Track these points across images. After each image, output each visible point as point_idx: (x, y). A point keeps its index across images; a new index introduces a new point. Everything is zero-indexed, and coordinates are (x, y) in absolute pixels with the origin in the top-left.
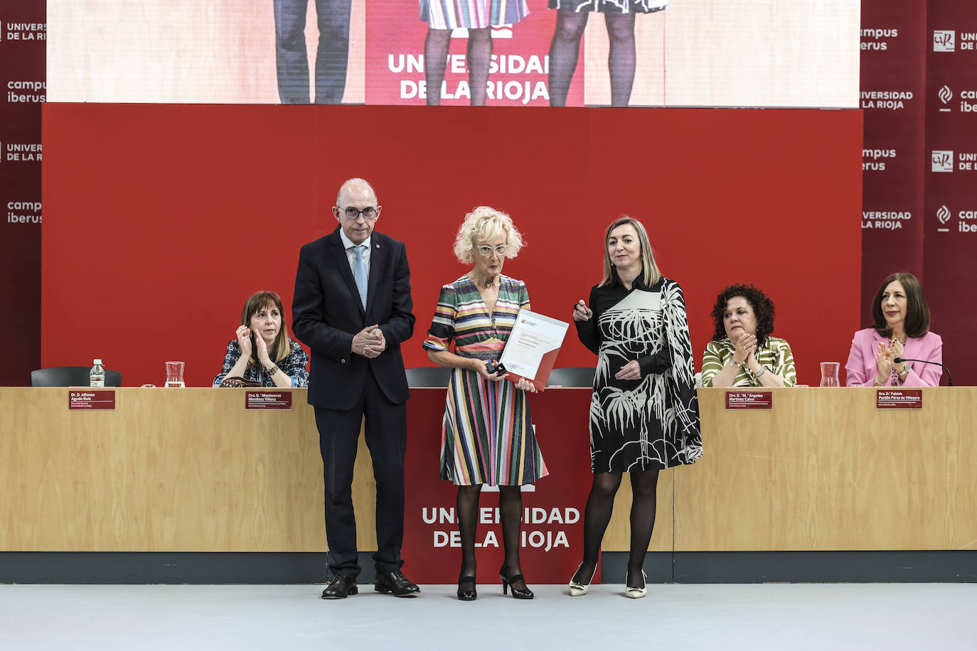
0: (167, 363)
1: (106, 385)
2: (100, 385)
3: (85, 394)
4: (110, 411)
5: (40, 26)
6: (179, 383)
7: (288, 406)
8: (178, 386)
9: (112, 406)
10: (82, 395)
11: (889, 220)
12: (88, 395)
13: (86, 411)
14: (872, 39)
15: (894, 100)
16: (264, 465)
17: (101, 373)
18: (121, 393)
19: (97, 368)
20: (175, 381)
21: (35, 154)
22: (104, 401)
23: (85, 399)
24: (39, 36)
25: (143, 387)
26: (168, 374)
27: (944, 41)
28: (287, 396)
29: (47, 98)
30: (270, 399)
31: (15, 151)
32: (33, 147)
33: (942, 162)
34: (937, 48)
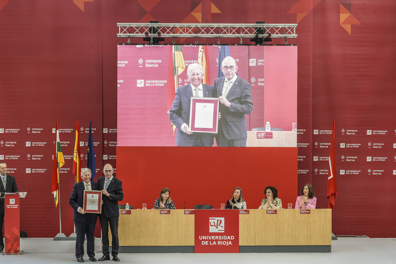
0: (143, 204)
1: (129, 209)
3: (125, 211)
4: (130, 215)
5: (116, 129)
7: (169, 213)
8: (145, 209)
9: (130, 214)
11: (304, 172)
14: (300, 132)
15: (305, 145)
17: (128, 206)
18: (132, 211)
21: (115, 158)
22: (129, 212)
24: (116, 132)
25: (137, 209)
26: (143, 206)
27: (316, 132)
28: (169, 211)
29: (117, 145)
30: (166, 212)
31: (111, 157)
32: (115, 156)
33: (316, 159)
34: (315, 133)
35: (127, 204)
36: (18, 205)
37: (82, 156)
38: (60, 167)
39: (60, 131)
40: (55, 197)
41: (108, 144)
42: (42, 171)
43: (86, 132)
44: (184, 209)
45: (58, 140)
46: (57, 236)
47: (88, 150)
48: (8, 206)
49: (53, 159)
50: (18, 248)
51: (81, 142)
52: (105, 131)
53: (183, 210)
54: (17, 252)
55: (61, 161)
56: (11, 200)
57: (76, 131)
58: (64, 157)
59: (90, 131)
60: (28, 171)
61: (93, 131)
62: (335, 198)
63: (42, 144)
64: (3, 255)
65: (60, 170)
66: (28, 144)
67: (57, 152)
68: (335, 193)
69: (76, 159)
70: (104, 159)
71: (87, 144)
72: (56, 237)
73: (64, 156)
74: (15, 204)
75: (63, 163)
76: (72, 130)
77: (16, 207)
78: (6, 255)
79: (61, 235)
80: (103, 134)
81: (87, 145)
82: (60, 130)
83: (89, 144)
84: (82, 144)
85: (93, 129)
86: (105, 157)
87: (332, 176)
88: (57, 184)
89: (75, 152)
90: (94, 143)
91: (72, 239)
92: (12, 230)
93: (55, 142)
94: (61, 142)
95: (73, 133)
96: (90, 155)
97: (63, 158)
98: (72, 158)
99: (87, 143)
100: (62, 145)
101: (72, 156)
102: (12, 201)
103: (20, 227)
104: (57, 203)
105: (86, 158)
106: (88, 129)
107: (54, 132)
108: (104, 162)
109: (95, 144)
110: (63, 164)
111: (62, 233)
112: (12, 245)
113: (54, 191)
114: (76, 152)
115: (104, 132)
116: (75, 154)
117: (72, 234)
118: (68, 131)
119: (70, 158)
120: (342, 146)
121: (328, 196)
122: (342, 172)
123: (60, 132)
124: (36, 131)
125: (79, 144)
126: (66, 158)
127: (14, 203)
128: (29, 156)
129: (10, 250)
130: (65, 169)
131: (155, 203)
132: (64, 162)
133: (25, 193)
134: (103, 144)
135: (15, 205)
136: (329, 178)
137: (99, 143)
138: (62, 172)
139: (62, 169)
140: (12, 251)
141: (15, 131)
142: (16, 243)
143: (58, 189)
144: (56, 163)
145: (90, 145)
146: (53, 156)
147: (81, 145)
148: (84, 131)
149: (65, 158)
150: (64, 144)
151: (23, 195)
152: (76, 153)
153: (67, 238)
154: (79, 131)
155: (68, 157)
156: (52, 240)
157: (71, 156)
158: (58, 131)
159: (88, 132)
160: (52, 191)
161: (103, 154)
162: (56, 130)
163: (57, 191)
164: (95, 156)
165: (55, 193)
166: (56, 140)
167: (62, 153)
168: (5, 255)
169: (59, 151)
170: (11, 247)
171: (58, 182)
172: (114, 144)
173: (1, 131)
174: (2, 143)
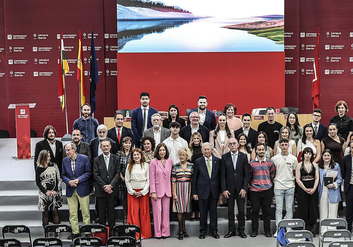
11: (292, 72)
14: (287, 35)
15: (292, 47)
19: (128, 113)
21: (116, 61)
24: (116, 37)
27: (303, 35)
31: (112, 61)
32: (116, 60)
33: (302, 60)
34: (301, 36)
36: (28, 115)
37: (85, 59)
40: (61, 101)
41: (109, 48)
42: (48, 74)
43: (89, 37)
45: (63, 49)
46: (64, 137)
47: (91, 57)
48: (19, 116)
50: (29, 153)
51: (83, 47)
52: (107, 36)
54: (28, 157)
55: (66, 68)
57: (79, 40)
59: (92, 36)
60: (36, 74)
61: (95, 36)
62: (320, 99)
63: (47, 49)
64: (16, 160)
66: (35, 49)
67: (62, 59)
68: (319, 95)
69: (80, 66)
70: (106, 62)
73: (69, 60)
75: (68, 70)
77: (26, 117)
78: (19, 160)
79: (68, 136)
80: (105, 39)
81: (90, 49)
82: (65, 35)
83: (91, 52)
84: (85, 49)
85: (94, 35)
87: (316, 79)
88: (63, 90)
90: (96, 47)
92: (24, 138)
94: (66, 47)
96: (93, 63)
98: (77, 62)
99: (90, 47)
101: (76, 60)
104: (63, 106)
105: (89, 62)
106: (90, 35)
107: (58, 38)
109: (98, 48)
111: (69, 134)
114: (80, 59)
115: (105, 37)
118: (72, 36)
119: (75, 63)
120: (327, 47)
121: (312, 97)
122: (327, 72)
124: (42, 37)
125: (82, 48)
126: (70, 62)
128: (36, 60)
129: (22, 155)
130: (70, 72)
133: (34, 104)
134: (105, 48)
135: (25, 115)
136: (314, 80)
137: (101, 47)
138: (67, 75)
140: (24, 156)
141: (22, 37)
143: (64, 94)
145: (93, 49)
147: (84, 50)
148: (87, 36)
150: (68, 49)
151: (32, 106)
152: (80, 61)
155: (73, 61)
160: (59, 96)
161: (105, 58)
164: (98, 59)
165: (62, 98)
170: (23, 152)
171: (64, 88)
172: (115, 48)
173: (9, 37)
174: (11, 48)
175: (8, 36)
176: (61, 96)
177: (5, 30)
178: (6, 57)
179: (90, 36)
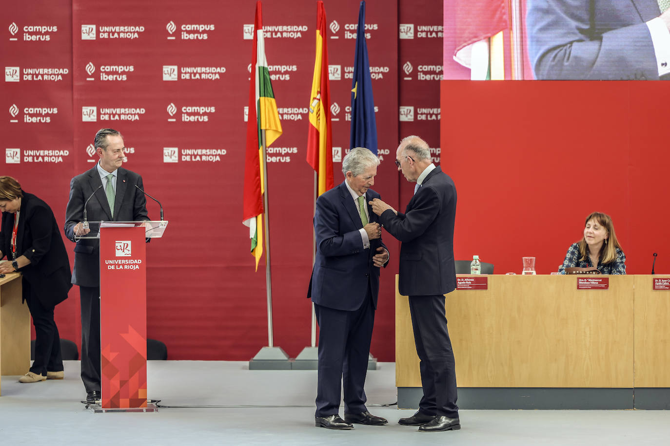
0: (523, 258)
1: (481, 274)
2: (478, 273)
3: (467, 280)
4: (484, 291)
5: (440, 28)
6: (532, 271)
7: (607, 287)
8: (531, 273)
9: (485, 288)
10: (465, 280)
12: (469, 280)
13: (468, 291)
16: (590, 328)
17: (478, 265)
18: (492, 279)
19: (476, 262)
20: (529, 270)
21: (436, 115)
22: (480, 284)
23: (467, 282)
24: (440, 35)
25: (507, 274)
26: (524, 266)
28: (606, 281)
29: (444, 77)
30: (594, 283)
31: (424, 114)
32: (435, 111)
35: (476, 257)
36: (140, 261)
37: (335, 109)
38: (269, 143)
39: (267, 32)
40: (252, 235)
41: (415, 73)
42: (212, 155)
43: (348, 36)
44: (653, 273)
45: (262, 60)
46: (258, 356)
47: (354, 90)
48: (110, 265)
49: (246, 119)
50: (140, 391)
51: (331, 68)
52: (407, 32)
53: (651, 277)
54: (137, 403)
55: (270, 126)
56: (119, 244)
57: (318, 32)
58: (279, 113)
59: (360, 32)
60: (170, 155)
61: (368, 31)
63: (211, 73)
64: (96, 412)
65: (267, 154)
66: (170, 73)
67: (257, 97)
69: (317, 120)
70: (403, 118)
71: (349, 73)
72: (255, 358)
73: (281, 110)
74: (133, 257)
75: (276, 131)
76: (305, 28)
77: (135, 265)
78: (107, 411)
79: (271, 352)
80: (400, 41)
81: (351, 76)
82: (269, 28)
83: (356, 73)
84: (335, 73)
85: (367, 27)
86: (407, 114)
88: (259, 197)
89: (314, 98)
90: (370, 68)
91: (306, 365)
92: (124, 336)
93: (253, 68)
94: (271, 68)
95: (308, 39)
96: (360, 107)
97: (278, 118)
98: (306, 116)
99: (352, 69)
100: (273, 77)
101: (305, 111)
102: (123, 248)
103: (149, 328)
104: (258, 253)
105: (348, 118)
106: (354, 27)
107: (248, 36)
108: (403, 130)
109: (377, 72)
110: (278, 136)
111: (275, 345)
112: (123, 383)
113: (251, 216)
114: (318, 96)
115: (403, 36)
116: (314, 104)
117: (306, 350)
118: (293, 32)
119: (300, 117)
123: (269, 35)
125: (325, 73)
126: (285, 117)
127: (128, 252)
128: (172, 109)
129: (117, 396)
130: (284, 150)
131: (568, 255)
132: (280, 130)
133: (163, 224)
134: (400, 73)
135: (131, 261)
137: (386, 70)
138: (274, 159)
139: (272, 150)
140: (124, 401)
141: (130, 32)
142: (137, 375)
143: (262, 211)
144: (255, 133)
145: (361, 75)
146: (246, 110)
147: (331, 77)
148: (341, 32)
149: (282, 115)
150: (279, 72)
151: (155, 229)
152: (316, 101)
153: (290, 361)
154: (326, 33)
155: (294, 114)
156: (244, 368)
157: (301, 110)
158: (260, 33)
159: (355, 36)
160: (244, 218)
161: (400, 104)
162: (257, 28)
163: (260, 217)
164: (376, 109)
165: (254, 226)
166: (255, 61)
167: (273, 100)
168: (101, 411)
169: (264, 94)
170: (121, 386)
171: (262, 192)
172: (433, 72)
173: (88, 32)
174: (90, 68)
175: (85, 28)
176: (253, 221)
177: (75, 7)
178: (75, 97)
179: (352, 32)
